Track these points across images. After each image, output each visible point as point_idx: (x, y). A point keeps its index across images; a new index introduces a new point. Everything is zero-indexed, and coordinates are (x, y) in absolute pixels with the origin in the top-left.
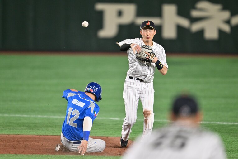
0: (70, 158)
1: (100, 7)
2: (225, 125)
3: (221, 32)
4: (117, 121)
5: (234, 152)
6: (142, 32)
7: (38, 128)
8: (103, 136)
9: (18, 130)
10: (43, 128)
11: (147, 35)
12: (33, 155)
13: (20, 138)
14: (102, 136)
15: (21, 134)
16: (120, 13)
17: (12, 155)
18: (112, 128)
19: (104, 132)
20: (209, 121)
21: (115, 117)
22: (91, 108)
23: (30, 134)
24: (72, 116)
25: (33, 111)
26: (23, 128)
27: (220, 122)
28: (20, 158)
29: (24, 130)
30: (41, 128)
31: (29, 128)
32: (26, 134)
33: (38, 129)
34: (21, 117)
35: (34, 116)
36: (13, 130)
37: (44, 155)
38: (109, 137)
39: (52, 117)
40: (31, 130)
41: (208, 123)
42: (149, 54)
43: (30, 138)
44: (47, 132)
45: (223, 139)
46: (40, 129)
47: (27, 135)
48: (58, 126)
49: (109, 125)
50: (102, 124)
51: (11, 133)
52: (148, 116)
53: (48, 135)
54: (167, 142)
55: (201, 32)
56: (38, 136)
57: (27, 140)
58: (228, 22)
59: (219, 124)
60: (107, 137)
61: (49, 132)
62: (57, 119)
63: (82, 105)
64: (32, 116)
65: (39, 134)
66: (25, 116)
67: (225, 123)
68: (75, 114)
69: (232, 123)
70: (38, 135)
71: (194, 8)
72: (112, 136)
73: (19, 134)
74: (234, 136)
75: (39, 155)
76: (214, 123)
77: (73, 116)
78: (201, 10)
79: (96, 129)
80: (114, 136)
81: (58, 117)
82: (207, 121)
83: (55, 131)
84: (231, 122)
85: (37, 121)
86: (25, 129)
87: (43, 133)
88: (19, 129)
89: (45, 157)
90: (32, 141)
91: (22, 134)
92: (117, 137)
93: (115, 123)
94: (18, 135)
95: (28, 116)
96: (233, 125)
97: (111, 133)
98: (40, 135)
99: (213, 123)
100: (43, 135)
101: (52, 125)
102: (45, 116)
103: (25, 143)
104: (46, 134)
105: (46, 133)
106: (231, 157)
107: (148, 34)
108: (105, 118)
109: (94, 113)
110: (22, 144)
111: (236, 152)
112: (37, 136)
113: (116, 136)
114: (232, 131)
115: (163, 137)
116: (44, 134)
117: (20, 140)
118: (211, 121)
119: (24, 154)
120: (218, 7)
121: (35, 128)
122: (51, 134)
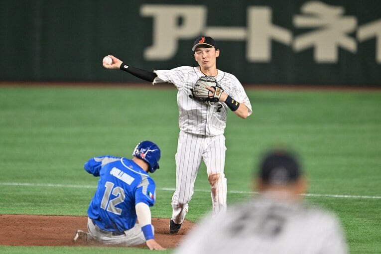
0: (99, 252)
1: (148, 10)
2: (347, 199)
3: (341, 51)
5: (361, 242)
7: (48, 204)
9: (16, 208)
10: (56, 204)
12: (40, 248)
13: (19, 221)
15: (21, 213)
16: (180, 21)
17: (6, 247)
18: (167, 205)
19: (154, 210)
20: (321, 193)
22: (142, 187)
23: (34, 213)
25: (41, 177)
26: (24, 204)
27: (339, 194)
28: (19, 252)
29: (25, 208)
30: (51, 204)
31: (33, 204)
32: (28, 214)
33: (48, 206)
34: (20, 187)
35: (42, 185)
36: (8, 207)
37: (57, 248)
40: (37, 208)
41: (319, 195)
42: (213, 89)
43: (35, 220)
44: (61, 211)
45: (344, 222)
46: (51, 206)
47: (30, 215)
48: (81, 200)
51: (5, 213)
52: (215, 182)
53: (64, 214)
54: (252, 225)
55: (310, 51)
56: (48, 217)
57: (31, 222)
58: (353, 35)
59: (337, 198)
60: (159, 219)
61: (65, 211)
62: (78, 190)
64: (38, 185)
65: (48, 213)
66: (26, 184)
67: (346, 196)
68: (118, 194)
69: (359, 197)
70: (47, 215)
71: (299, 13)
72: (166, 216)
73: (17, 213)
74: (362, 217)
75: (49, 247)
76: (330, 195)
78: (310, 15)
81: (80, 187)
82: (318, 193)
83: (74, 208)
84: (356, 195)
85: (46, 193)
86: (28, 206)
87: (56, 212)
88: (17, 206)
89: (58, 250)
90: (38, 225)
91: (23, 213)
94: (16, 215)
96: (360, 200)
97: (165, 212)
98: (52, 216)
99: (328, 197)
100: (56, 215)
101: (70, 199)
102: (59, 185)
103: (27, 228)
104: (61, 214)
106: (357, 250)
109: (148, 194)
110: (23, 230)
111: (364, 243)
112: (46, 217)
114: (357, 208)
115: (245, 217)
116: (58, 214)
118: (325, 193)
119: (25, 245)
120: (337, 11)
121: (42, 204)
122: (69, 214)
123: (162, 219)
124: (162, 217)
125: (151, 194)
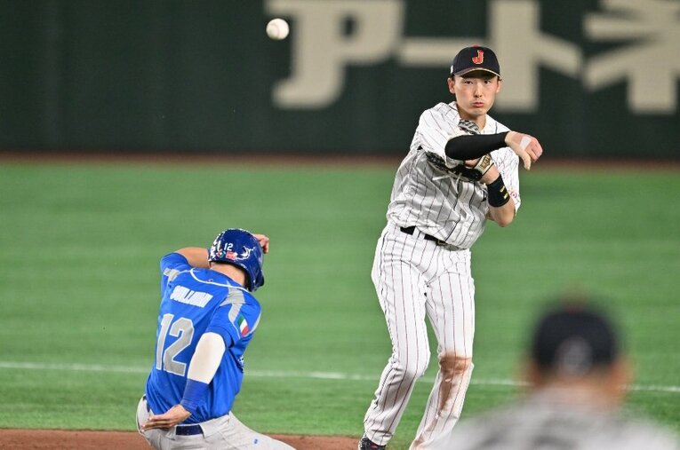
1: (282, 4)
4: (335, 382)
6: (457, 84)
7: (74, 407)
8: (287, 434)
9: (8, 415)
10: (89, 407)
11: (476, 96)
13: (12, 441)
14: (285, 431)
15: (17, 425)
16: (350, 27)
18: (320, 408)
19: (294, 418)
20: (642, 383)
21: (329, 369)
22: (230, 305)
23: (45, 426)
24: (170, 340)
25: (57, 350)
26: (22, 406)
29: (26, 414)
30: (81, 406)
31: (42, 406)
32: (31, 426)
33: (73, 411)
34: (16, 371)
35: (61, 367)
38: (309, 436)
39: (120, 369)
40: (49, 414)
41: (638, 388)
43: (47, 439)
44: (101, 421)
46: (79, 410)
47: (37, 429)
49: (308, 395)
50: (287, 392)
52: (457, 374)
53: (105, 428)
55: (619, 89)
56: (73, 433)
57: (37, 444)
59: (674, 393)
60: (303, 437)
63: (201, 300)
64: (53, 366)
65: (74, 426)
66: (29, 366)
68: (181, 332)
70: (71, 430)
71: (596, 8)
72: (317, 432)
73: (8, 425)
76: (659, 388)
77: (175, 339)
78: (619, 14)
79: (266, 411)
80: (326, 432)
83: (127, 415)
85: (69, 384)
86: (31, 410)
87: (89, 423)
88: (8, 410)
91: (19, 426)
92: (335, 435)
93: (328, 390)
94: (7, 428)
95: (41, 366)
97: (316, 423)
98: (81, 430)
99: (656, 391)
100: (90, 430)
102: (97, 368)
104: (100, 427)
105: (98, 423)
107: (479, 93)
108: (295, 373)
109: (239, 322)
112: (68, 433)
113: (332, 432)
116: (93, 427)
117: (12, 445)
118: (649, 383)
120: (675, 5)
121: (60, 407)
122: (117, 426)
123: (310, 438)
124: (313, 432)
125: (244, 324)
